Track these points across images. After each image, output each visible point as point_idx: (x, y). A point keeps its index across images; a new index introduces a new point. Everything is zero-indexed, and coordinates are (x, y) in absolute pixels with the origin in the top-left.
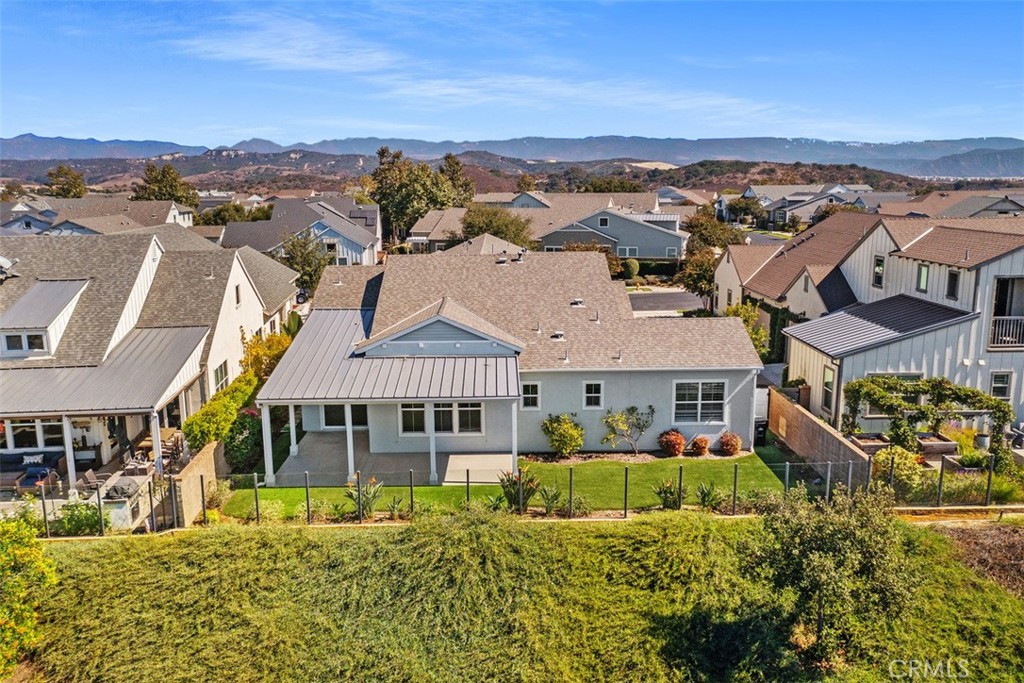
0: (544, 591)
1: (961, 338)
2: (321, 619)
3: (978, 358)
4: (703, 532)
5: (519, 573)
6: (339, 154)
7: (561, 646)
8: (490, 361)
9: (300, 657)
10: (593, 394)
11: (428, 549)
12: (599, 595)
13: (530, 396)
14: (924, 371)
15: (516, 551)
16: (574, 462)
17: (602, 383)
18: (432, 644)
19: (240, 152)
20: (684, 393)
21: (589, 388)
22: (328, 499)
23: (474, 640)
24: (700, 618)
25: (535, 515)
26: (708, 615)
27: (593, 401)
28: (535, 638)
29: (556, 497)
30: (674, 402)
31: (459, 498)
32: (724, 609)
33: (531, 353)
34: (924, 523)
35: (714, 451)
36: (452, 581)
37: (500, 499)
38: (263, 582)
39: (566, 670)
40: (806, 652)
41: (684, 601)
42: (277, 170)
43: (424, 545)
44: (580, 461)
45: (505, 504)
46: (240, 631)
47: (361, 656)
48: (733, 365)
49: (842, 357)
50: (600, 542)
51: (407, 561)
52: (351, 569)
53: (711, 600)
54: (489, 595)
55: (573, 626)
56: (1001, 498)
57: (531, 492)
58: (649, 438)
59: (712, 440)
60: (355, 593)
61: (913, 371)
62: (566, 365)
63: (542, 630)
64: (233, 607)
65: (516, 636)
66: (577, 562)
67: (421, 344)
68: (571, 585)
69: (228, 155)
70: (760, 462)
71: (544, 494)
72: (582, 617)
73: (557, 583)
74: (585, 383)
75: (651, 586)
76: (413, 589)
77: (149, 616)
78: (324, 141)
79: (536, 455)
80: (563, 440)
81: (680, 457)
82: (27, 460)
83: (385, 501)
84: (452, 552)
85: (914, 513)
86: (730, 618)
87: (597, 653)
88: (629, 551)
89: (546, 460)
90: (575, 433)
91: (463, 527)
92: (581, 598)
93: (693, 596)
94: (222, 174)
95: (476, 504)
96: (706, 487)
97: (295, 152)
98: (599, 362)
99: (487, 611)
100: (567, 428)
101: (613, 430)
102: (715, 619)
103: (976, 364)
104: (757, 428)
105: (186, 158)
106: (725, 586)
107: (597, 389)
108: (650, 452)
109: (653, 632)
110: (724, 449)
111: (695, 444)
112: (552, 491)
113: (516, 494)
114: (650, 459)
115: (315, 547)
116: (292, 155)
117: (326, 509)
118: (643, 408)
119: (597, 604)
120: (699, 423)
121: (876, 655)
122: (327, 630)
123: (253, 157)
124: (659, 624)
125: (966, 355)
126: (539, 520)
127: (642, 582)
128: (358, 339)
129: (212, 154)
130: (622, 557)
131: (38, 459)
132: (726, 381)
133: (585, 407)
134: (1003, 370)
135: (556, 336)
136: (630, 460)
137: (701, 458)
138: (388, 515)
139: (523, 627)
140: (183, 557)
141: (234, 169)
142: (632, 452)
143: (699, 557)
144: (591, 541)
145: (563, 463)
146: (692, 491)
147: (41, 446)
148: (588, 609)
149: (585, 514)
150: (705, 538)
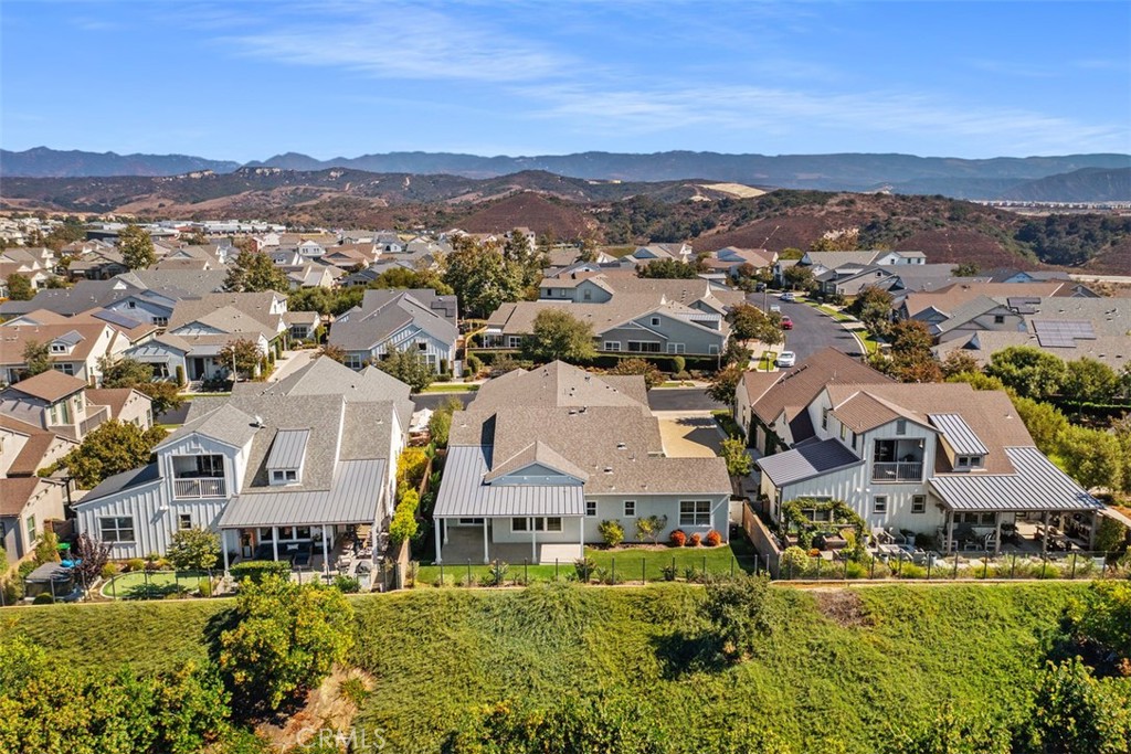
0: (597, 623)
1: (855, 476)
2: (485, 637)
3: (866, 487)
4: (682, 593)
5: (585, 614)
6: (383, 171)
7: (606, 650)
8: (568, 488)
9: (477, 654)
10: (630, 506)
11: (536, 602)
12: (626, 626)
13: (591, 508)
14: (833, 495)
15: (583, 603)
16: (618, 549)
17: (635, 501)
18: (542, 649)
19: (275, 170)
20: (686, 507)
21: (627, 505)
22: (478, 573)
23: (563, 647)
24: (677, 637)
25: (594, 583)
26: (682, 635)
27: (630, 512)
28: (593, 647)
29: (605, 573)
30: (679, 513)
31: (552, 573)
32: (690, 633)
33: (591, 482)
34: (805, 589)
35: (704, 543)
36: (550, 618)
37: (574, 574)
38: (452, 618)
39: (608, 661)
40: (729, 655)
41: (669, 629)
42: (317, 191)
43: (535, 600)
44: (622, 549)
45: (577, 576)
46: (445, 642)
47: (507, 654)
48: (716, 492)
49: (782, 486)
50: (627, 598)
51: (526, 607)
52: (497, 612)
53: (684, 629)
54: (570, 625)
55: (612, 641)
56: (853, 575)
57: (591, 571)
58: (664, 535)
59: (702, 536)
60: (500, 623)
61: (826, 495)
62: (613, 491)
63: (597, 642)
64: (439, 630)
65: (583, 645)
66: (615, 609)
67: (525, 478)
68: (612, 620)
69: (263, 173)
70: (730, 551)
71: (599, 572)
72: (616, 636)
73: (605, 619)
74: (624, 501)
75: (653, 621)
76: (530, 622)
77: (398, 634)
78: (366, 156)
79: (594, 545)
80: (612, 537)
81: (683, 547)
82: (290, 547)
83: (510, 575)
84: (550, 604)
85: (804, 583)
86: (692, 637)
87: (624, 654)
88: (643, 603)
89: (601, 548)
90: (618, 533)
91: (555, 590)
92: (617, 627)
93: (674, 627)
94: (257, 196)
95: (562, 578)
96: (689, 567)
97: (335, 170)
98: (633, 490)
99: (569, 633)
100: (614, 530)
101: (642, 531)
102: (685, 638)
103: (864, 491)
104: (731, 528)
105: (217, 176)
106: (691, 621)
107: (632, 504)
108: (664, 544)
109: (652, 643)
110: (709, 542)
111: (692, 539)
112: (603, 570)
113: (583, 572)
114: (664, 548)
115: (478, 600)
116: (332, 174)
117: (478, 578)
118: (660, 517)
119: (625, 630)
120: (695, 525)
121: (762, 656)
122: (489, 642)
123: (290, 176)
124: (654, 640)
125: (858, 485)
126: (596, 586)
127: (648, 619)
128: (484, 471)
129: (244, 173)
130: (639, 607)
131: (296, 547)
132: (711, 501)
133: (624, 516)
134: (882, 495)
135: (607, 471)
136: (652, 549)
137: (695, 548)
138: (512, 582)
139: (587, 641)
140: (409, 605)
141: (270, 189)
142: (653, 543)
143: (679, 607)
144: (623, 598)
145: (611, 550)
146: (681, 568)
147: (295, 539)
148: (620, 632)
149: (621, 583)
150: (683, 596)
